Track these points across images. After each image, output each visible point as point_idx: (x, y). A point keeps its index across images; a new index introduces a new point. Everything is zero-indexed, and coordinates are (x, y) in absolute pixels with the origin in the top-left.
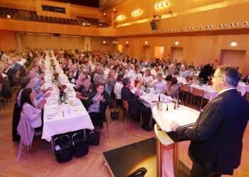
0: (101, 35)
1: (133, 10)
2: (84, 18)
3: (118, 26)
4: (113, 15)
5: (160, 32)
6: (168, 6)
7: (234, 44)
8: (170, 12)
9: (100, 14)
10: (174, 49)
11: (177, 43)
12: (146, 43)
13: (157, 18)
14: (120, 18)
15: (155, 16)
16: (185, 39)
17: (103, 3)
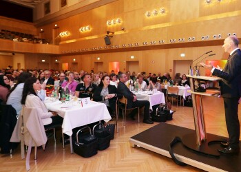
0: (40, 52)
1: (81, 26)
2: (13, 33)
3: (61, 43)
4: (54, 31)
5: (114, 47)
6: (120, 24)
7: (183, 55)
8: (123, 29)
9: (35, 30)
10: (129, 63)
11: (132, 57)
12: (99, 59)
13: (110, 34)
14: (64, 34)
15: (108, 32)
16: (140, 53)
17: (38, 18)
